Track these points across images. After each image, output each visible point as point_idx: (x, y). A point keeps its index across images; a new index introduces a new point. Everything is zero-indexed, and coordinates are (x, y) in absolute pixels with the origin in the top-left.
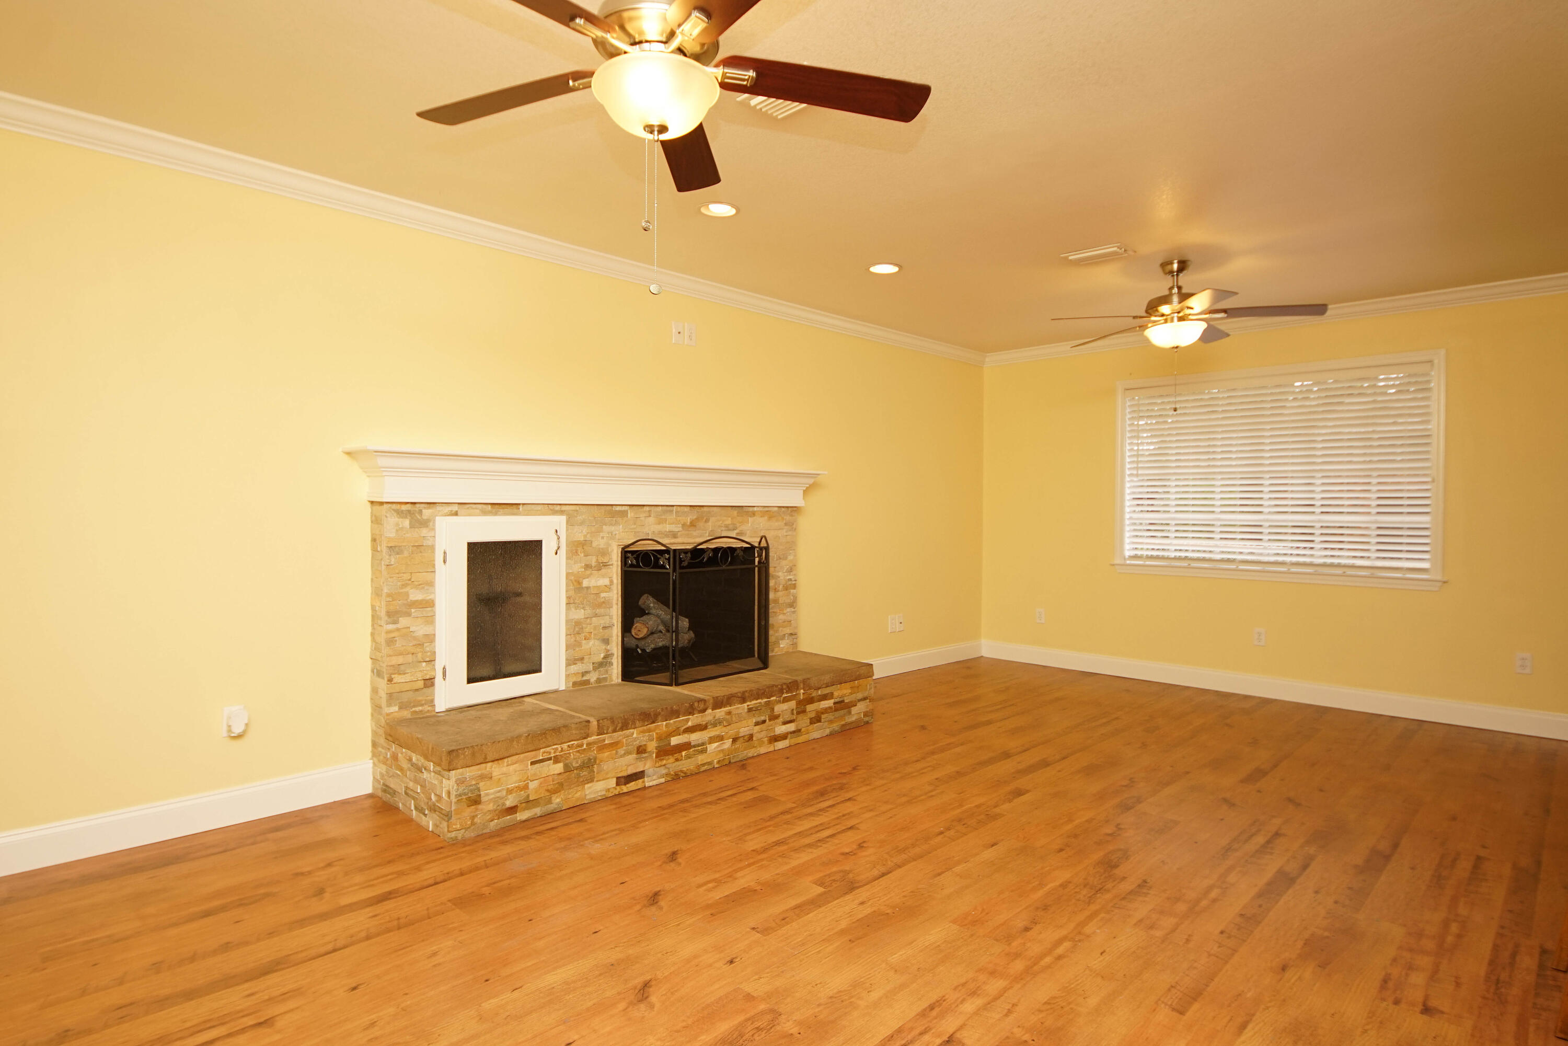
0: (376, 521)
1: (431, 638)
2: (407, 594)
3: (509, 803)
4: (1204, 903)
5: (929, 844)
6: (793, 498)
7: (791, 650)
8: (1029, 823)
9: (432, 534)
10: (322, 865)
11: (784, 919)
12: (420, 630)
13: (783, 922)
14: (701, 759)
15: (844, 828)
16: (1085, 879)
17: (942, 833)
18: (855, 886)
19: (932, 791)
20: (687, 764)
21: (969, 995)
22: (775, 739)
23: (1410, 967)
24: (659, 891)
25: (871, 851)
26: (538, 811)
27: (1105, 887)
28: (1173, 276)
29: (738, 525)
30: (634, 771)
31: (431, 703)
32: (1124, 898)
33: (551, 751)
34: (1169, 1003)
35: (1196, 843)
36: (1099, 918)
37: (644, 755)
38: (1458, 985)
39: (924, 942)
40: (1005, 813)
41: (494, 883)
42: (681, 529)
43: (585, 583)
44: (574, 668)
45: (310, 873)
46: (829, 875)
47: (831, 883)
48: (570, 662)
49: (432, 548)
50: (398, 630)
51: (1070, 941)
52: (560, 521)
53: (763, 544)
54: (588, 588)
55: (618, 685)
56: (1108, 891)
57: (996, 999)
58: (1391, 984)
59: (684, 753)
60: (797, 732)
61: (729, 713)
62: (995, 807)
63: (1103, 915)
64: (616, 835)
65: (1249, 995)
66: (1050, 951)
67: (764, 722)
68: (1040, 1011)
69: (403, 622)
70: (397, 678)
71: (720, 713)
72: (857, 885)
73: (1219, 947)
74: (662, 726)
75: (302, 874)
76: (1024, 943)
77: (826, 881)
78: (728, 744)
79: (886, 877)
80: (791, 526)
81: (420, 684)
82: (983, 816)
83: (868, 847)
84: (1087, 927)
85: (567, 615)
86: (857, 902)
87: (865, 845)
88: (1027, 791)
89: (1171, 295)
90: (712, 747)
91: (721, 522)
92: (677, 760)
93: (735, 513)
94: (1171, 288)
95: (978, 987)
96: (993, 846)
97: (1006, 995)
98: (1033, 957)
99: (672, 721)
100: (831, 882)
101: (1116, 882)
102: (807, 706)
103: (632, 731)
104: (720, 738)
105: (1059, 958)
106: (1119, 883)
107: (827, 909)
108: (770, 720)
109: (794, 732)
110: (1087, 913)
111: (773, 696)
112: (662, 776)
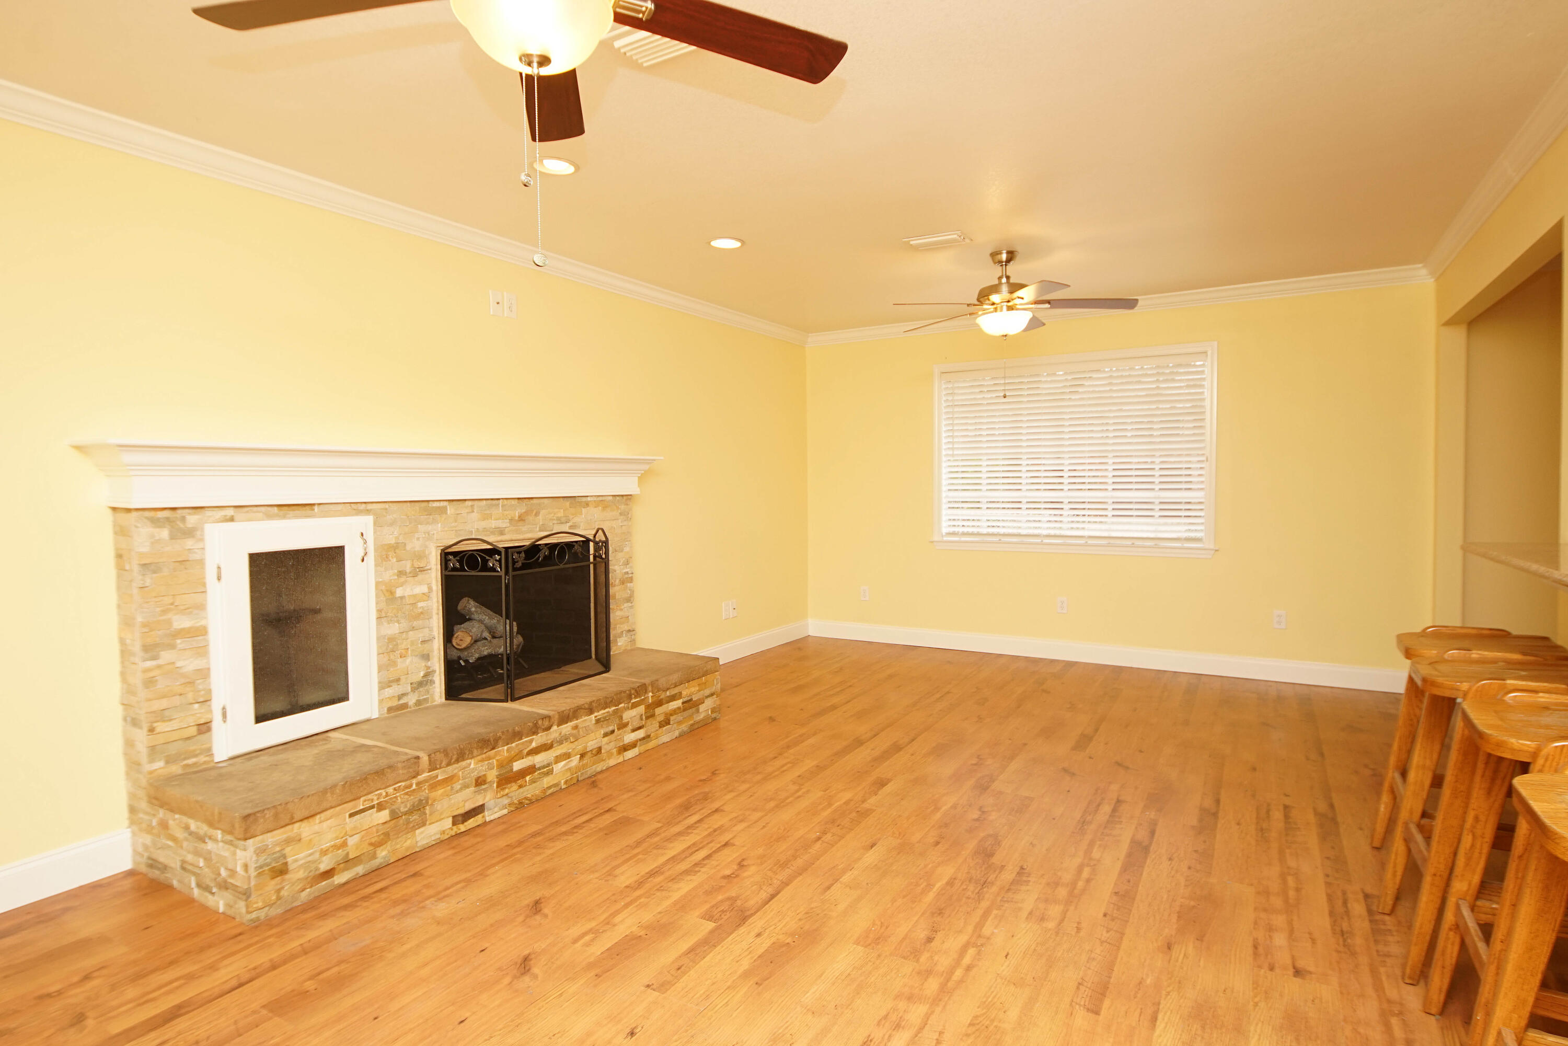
0: (121, 532)
1: (205, 673)
2: (169, 622)
3: (323, 867)
4: (1081, 884)
5: (809, 853)
6: (627, 485)
7: (629, 648)
8: (900, 816)
9: (200, 545)
10: (75, 979)
11: (679, 969)
12: (189, 665)
13: (679, 971)
14: (547, 781)
15: (719, 845)
16: (968, 873)
17: (819, 838)
18: (746, 915)
19: (797, 791)
20: (531, 790)
21: (894, 1030)
22: (625, 748)
23: (1270, 929)
24: (529, 954)
25: (753, 869)
26: (360, 870)
27: (989, 880)
28: (1002, 265)
29: (571, 517)
30: (473, 806)
31: (208, 751)
32: (1009, 890)
33: (374, 798)
34: (1082, 1003)
35: (1054, 819)
36: (992, 916)
37: (483, 787)
38: (1313, 941)
39: (834, 973)
40: (874, 808)
41: (319, 974)
42: (509, 524)
43: (399, 592)
44: (389, 692)
45: (59, 993)
46: (715, 906)
47: (720, 915)
48: (384, 685)
49: (201, 563)
50: (159, 667)
51: (973, 947)
52: (366, 522)
53: (600, 537)
54: (402, 598)
55: (442, 705)
56: (992, 883)
57: (921, 1029)
58: (1261, 950)
59: (528, 778)
60: (647, 737)
61: (576, 727)
62: (863, 802)
63: (995, 912)
64: (463, 888)
65: (1149, 981)
66: (958, 962)
67: (613, 732)
68: (968, 1035)
69: (166, 656)
70: (160, 727)
71: (567, 728)
72: (748, 913)
73: (1108, 932)
74: (503, 751)
75: (49, 995)
76: (931, 957)
77: (715, 914)
78: (575, 761)
79: (776, 899)
80: (626, 515)
81: (193, 731)
82: (854, 814)
83: (748, 865)
84: (984, 928)
86: (753, 934)
87: (745, 863)
88: (889, 781)
89: (1000, 284)
90: (558, 767)
91: (552, 515)
92: (520, 787)
93: (567, 504)
94: (1000, 278)
95: (901, 1018)
96: (872, 847)
97: (929, 1022)
98: (943, 972)
99: (514, 745)
100: (720, 913)
101: (997, 872)
102: (656, 709)
103: (468, 761)
104: (567, 756)
105: (969, 968)
106: (1000, 872)
107: (724, 948)
108: (619, 729)
109: (644, 738)
110: (979, 912)
111: (621, 703)
112: (504, 807)
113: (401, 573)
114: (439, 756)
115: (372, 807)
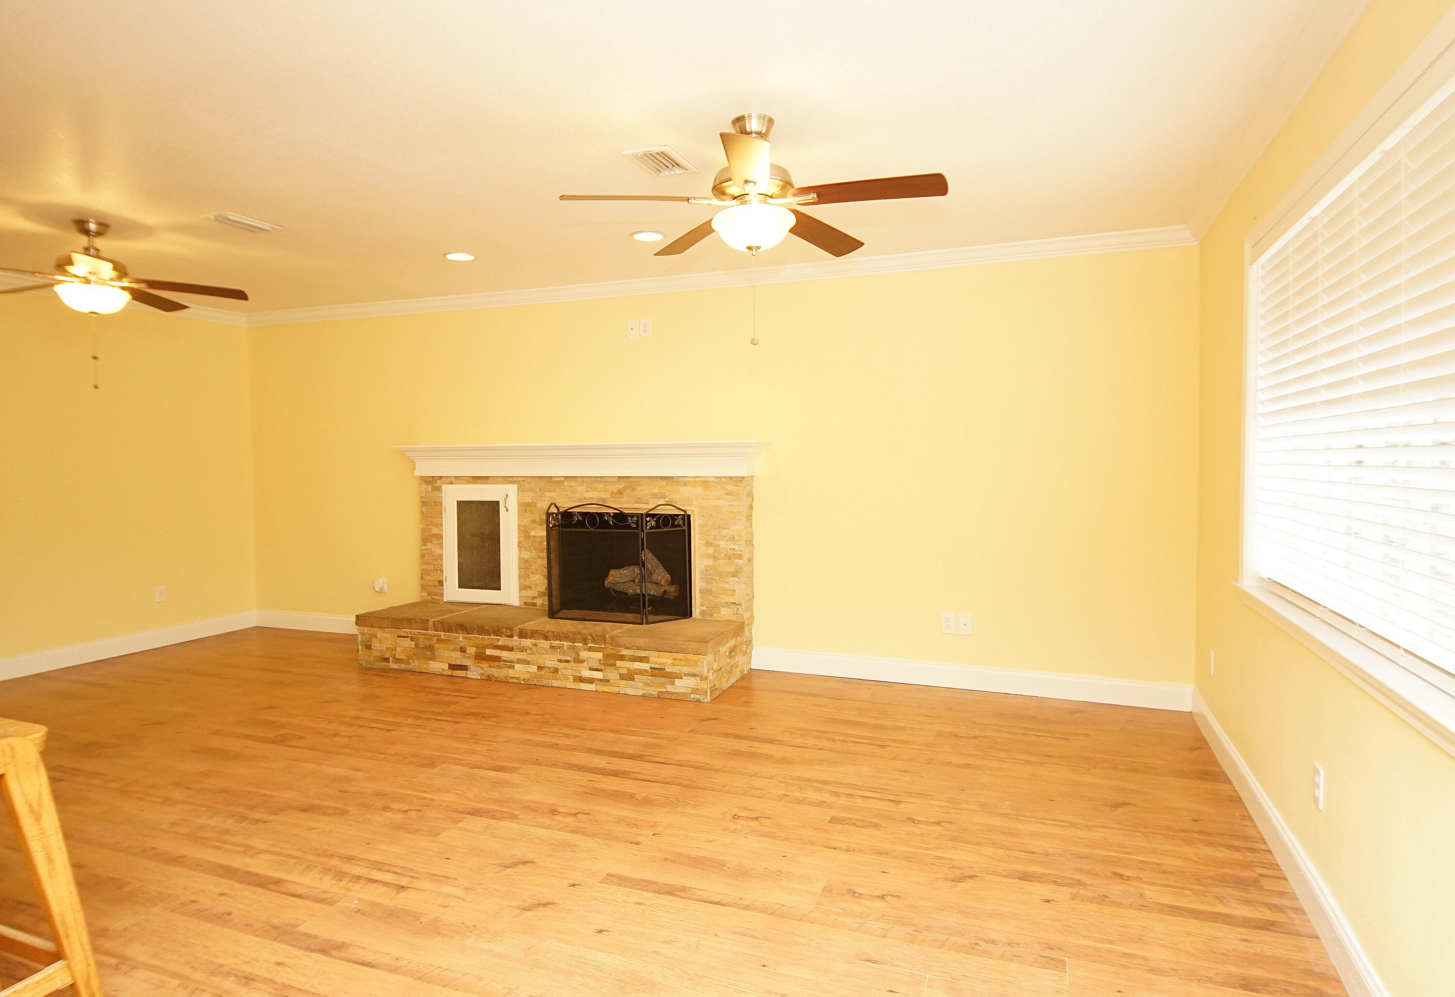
1: (441, 557)
2: (431, 530)
3: (387, 655)
9: (440, 495)
12: (435, 551)
20: (498, 672)
22: (581, 680)
29: (667, 494)
30: (462, 664)
31: (443, 595)
33: (408, 632)
37: (466, 655)
42: (609, 496)
43: (533, 533)
44: (526, 593)
48: (522, 587)
49: (442, 504)
50: (427, 549)
52: (512, 489)
54: (534, 537)
59: (497, 663)
60: (605, 681)
61: (535, 645)
67: (567, 661)
69: (429, 545)
70: (426, 578)
71: (526, 642)
74: (479, 638)
78: (534, 669)
81: (436, 584)
85: (519, 555)
91: (648, 491)
92: (490, 667)
93: (664, 483)
99: (485, 637)
103: (457, 635)
104: (527, 663)
108: (575, 662)
109: (601, 680)
111: (577, 642)
112: (482, 674)
113: (533, 521)
114: (439, 625)
115: (408, 637)
